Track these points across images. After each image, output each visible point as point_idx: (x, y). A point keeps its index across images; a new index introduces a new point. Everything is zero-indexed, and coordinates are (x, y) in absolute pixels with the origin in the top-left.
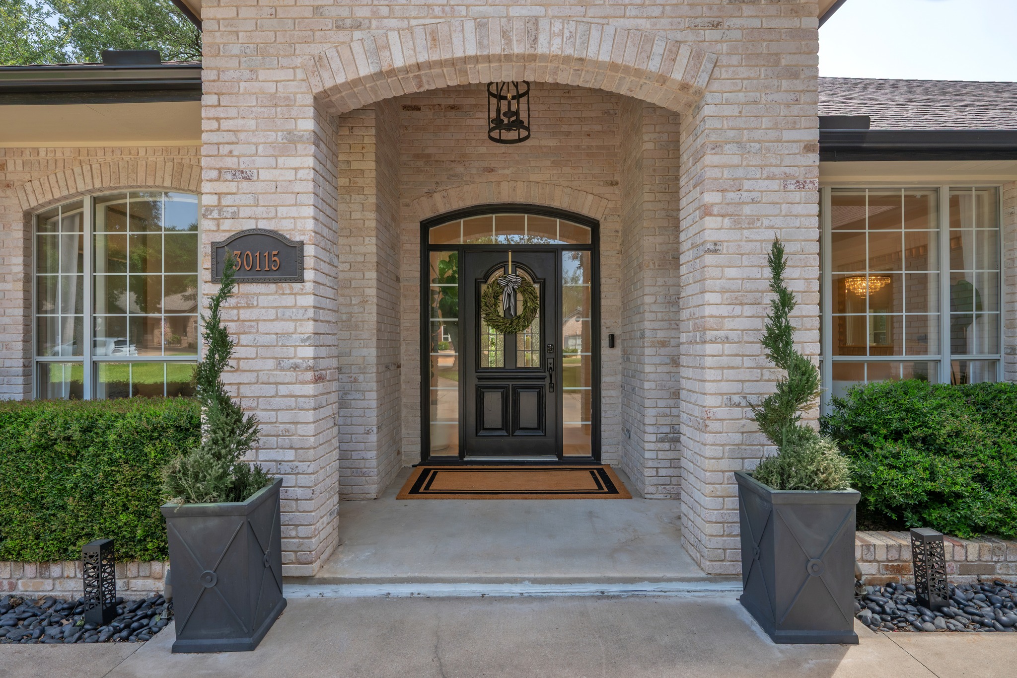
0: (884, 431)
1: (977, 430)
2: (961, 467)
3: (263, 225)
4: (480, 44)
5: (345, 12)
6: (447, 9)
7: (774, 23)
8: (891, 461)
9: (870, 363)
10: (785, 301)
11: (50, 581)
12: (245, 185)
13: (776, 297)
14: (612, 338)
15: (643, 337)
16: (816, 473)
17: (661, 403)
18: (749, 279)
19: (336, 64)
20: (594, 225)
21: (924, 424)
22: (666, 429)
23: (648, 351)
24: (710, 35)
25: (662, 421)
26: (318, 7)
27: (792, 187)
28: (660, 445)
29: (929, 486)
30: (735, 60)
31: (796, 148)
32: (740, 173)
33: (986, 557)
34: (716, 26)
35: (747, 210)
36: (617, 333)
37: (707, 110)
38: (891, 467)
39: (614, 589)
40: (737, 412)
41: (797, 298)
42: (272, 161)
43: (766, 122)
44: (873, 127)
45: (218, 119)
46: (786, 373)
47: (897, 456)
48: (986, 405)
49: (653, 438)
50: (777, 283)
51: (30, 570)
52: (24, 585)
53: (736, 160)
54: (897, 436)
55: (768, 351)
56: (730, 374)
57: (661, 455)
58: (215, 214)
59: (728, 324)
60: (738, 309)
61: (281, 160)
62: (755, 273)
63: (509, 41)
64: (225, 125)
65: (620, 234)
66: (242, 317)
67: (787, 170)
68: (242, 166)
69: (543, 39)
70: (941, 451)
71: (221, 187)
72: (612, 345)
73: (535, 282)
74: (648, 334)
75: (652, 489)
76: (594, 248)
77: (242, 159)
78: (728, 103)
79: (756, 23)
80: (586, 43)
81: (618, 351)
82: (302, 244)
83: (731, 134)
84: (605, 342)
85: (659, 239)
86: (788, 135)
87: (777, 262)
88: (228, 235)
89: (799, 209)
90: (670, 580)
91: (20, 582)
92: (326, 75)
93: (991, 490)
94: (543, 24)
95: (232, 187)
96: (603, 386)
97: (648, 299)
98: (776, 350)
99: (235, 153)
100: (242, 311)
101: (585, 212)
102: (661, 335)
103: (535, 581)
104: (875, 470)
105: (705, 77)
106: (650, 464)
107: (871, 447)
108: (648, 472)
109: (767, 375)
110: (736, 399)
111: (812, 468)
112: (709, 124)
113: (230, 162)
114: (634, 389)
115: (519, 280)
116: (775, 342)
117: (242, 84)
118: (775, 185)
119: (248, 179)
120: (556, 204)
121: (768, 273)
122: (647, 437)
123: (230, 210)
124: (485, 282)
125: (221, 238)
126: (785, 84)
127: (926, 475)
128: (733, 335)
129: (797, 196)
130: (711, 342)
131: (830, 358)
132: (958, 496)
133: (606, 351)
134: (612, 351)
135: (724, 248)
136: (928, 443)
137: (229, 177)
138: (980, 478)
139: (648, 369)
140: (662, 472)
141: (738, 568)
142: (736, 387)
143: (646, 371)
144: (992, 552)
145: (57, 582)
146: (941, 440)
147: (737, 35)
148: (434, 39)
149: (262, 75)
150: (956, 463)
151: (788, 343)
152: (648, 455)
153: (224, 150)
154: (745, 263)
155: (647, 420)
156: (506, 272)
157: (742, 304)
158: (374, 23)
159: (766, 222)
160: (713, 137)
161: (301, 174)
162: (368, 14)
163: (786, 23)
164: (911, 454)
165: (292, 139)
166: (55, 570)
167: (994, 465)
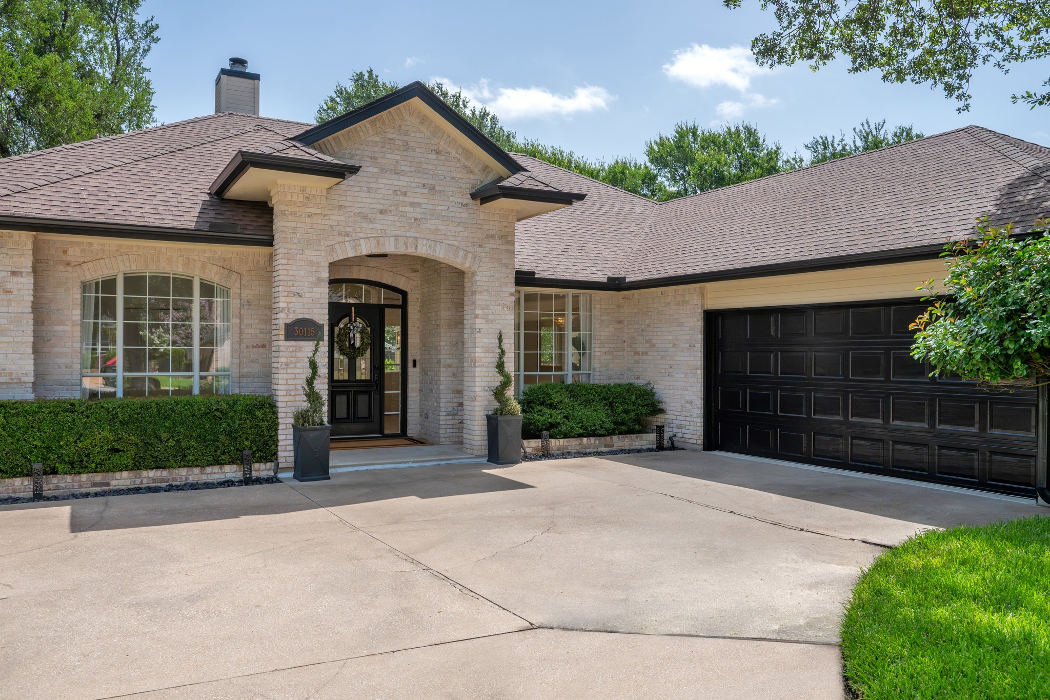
0: (538, 402)
1: (566, 400)
2: (560, 413)
3: (307, 316)
4: (396, 247)
5: (341, 229)
6: (383, 231)
7: (500, 247)
8: (539, 413)
9: (540, 376)
10: (503, 352)
11: (206, 475)
12: (299, 299)
13: (500, 351)
14: (414, 362)
15: (439, 361)
16: (510, 410)
17: (448, 396)
18: (491, 343)
19: (339, 251)
20: (404, 294)
21: (551, 399)
22: (450, 409)
23: (442, 370)
24: (479, 249)
25: (449, 405)
26: (331, 225)
27: (505, 309)
28: (447, 417)
29: (550, 420)
30: (487, 260)
31: (507, 294)
32: (488, 303)
33: (565, 444)
34: (481, 246)
35: (490, 317)
36: (417, 358)
37: (478, 278)
38: (538, 415)
39: (443, 463)
40: (486, 393)
41: (507, 351)
42: (311, 289)
43: (497, 284)
44: (537, 276)
45: (287, 270)
46: (502, 378)
47: (541, 411)
48: (572, 391)
49: (444, 414)
50: (500, 347)
51: (196, 470)
52: (192, 478)
53: (487, 298)
54: (542, 404)
55: (497, 370)
56: (484, 379)
57: (448, 422)
58: (286, 311)
59: (484, 360)
60: (487, 354)
61: (314, 289)
62: (493, 341)
63: (407, 247)
64: (290, 273)
65: (419, 301)
66: (297, 356)
67: (504, 302)
68: (298, 291)
69: (419, 246)
70: (555, 408)
71: (289, 299)
72: (414, 366)
73: (368, 326)
74: (442, 361)
75: (443, 440)
76: (404, 307)
77: (298, 288)
78: (484, 276)
79: (494, 246)
80: (435, 249)
81: (417, 369)
82: (323, 324)
83: (485, 288)
84: (410, 364)
85: (448, 313)
86: (505, 289)
87: (500, 339)
88: (291, 320)
89: (508, 317)
90: (462, 458)
91: (190, 477)
92: (335, 255)
93: (569, 421)
94: (419, 240)
95: (294, 299)
96: (409, 390)
97: (442, 343)
98: (500, 370)
99: (295, 285)
100: (297, 353)
101: (400, 287)
102: (448, 361)
103: (414, 462)
104: (533, 416)
105: (477, 266)
106: (443, 427)
107: (533, 409)
108: (442, 431)
109: (497, 379)
110: (486, 388)
111: (509, 408)
112: (478, 283)
113: (293, 289)
114: (431, 390)
115: (361, 326)
116: (500, 367)
117: (298, 255)
118: (500, 308)
119: (300, 296)
120: (384, 281)
121: (497, 341)
122: (442, 414)
123: (293, 309)
124: (337, 326)
125: (288, 321)
126: (504, 270)
127: (549, 416)
128: (485, 364)
129: (507, 312)
130: (478, 367)
131: (522, 373)
132: (559, 423)
133: (411, 369)
134: (414, 369)
135: (482, 331)
136: (551, 406)
137: (292, 295)
138: (565, 417)
139: (442, 379)
140: (448, 431)
141: (487, 452)
142: (486, 384)
143: (441, 380)
144: (567, 442)
145: (209, 475)
146: (555, 404)
147: (488, 250)
148: (378, 244)
149: (307, 252)
150: (558, 412)
151: (503, 367)
152: (441, 422)
153: (290, 284)
154: (490, 337)
155: (442, 405)
156: (350, 320)
157: (488, 352)
158: (354, 234)
159: (497, 322)
160: (479, 289)
161: (323, 295)
162: (352, 231)
163: (504, 247)
164: (546, 410)
165: (319, 280)
166: (209, 470)
167: (570, 412)
